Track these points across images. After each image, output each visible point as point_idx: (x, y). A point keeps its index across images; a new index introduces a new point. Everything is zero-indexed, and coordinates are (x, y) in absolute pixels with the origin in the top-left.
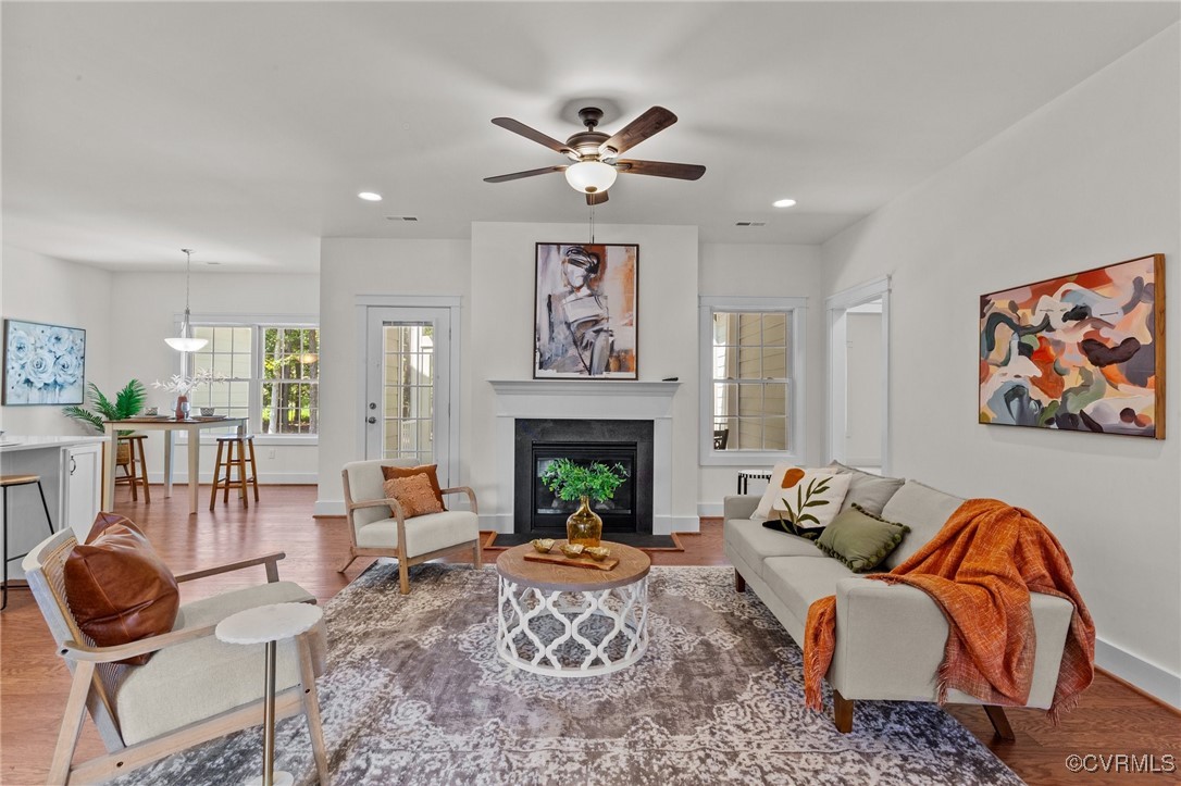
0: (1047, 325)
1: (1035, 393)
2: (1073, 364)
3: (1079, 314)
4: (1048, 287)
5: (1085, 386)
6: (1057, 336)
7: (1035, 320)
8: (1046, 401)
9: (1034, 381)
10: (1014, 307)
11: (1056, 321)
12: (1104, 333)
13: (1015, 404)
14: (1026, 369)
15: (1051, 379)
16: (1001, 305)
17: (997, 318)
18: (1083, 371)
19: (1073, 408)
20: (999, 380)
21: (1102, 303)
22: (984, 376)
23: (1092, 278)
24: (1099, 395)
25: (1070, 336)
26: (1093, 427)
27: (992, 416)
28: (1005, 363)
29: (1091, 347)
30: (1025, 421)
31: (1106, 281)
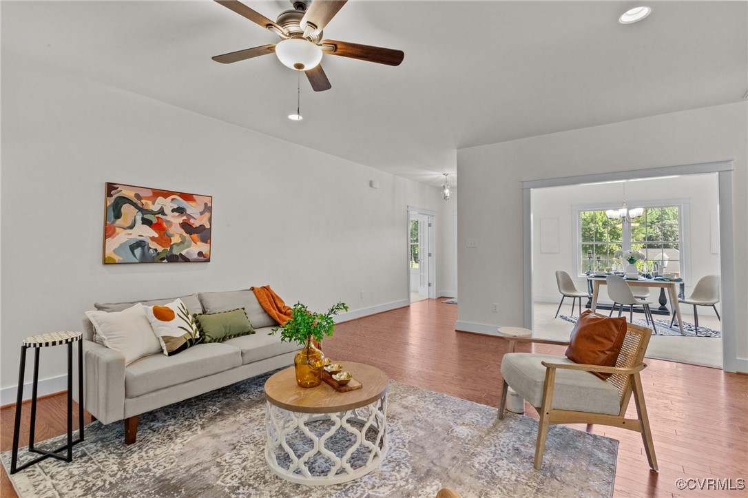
0: (162, 212)
1: (153, 245)
2: (177, 233)
3: (180, 210)
4: (166, 194)
5: (182, 243)
6: (168, 218)
7: (156, 208)
8: (160, 249)
9: (153, 239)
10: (137, 196)
11: (168, 210)
12: (192, 221)
13: (138, 251)
15: (164, 238)
17: (124, 200)
18: (181, 236)
19: (176, 252)
20: (123, 237)
21: (191, 208)
23: (187, 197)
24: (189, 246)
25: (177, 220)
26: (185, 260)
27: (117, 258)
28: (132, 227)
29: (186, 226)
30: (145, 260)
31: (193, 200)
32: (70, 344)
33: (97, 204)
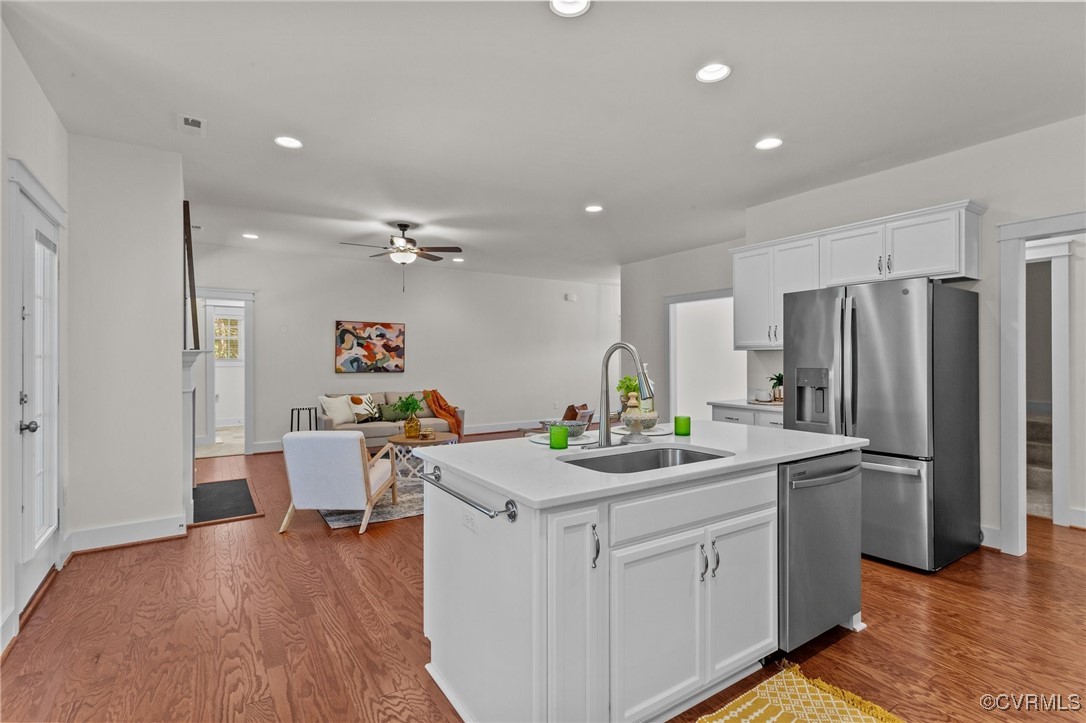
0: (369, 337)
1: (364, 360)
2: (380, 352)
3: (382, 336)
4: (372, 325)
5: (384, 358)
6: (374, 341)
7: (365, 335)
8: (369, 363)
9: (364, 356)
10: (354, 328)
11: (374, 336)
12: (390, 343)
13: (355, 364)
14: (360, 352)
15: (371, 355)
16: (349, 327)
17: (346, 331)
18: (383, 353)
19: (379, 365)
20: (346, 355)
21: (390, 334)
22: (338, 353)
23: (387, 326)
24: (388, 361)
25: (379, 343)
26: (386, 370)
27: (343, 369)
28: (351, 349)
29: (386, 347)
30: (360, 370)
31: (391, 328)
32: (310, 410)
33: (331, 335)
